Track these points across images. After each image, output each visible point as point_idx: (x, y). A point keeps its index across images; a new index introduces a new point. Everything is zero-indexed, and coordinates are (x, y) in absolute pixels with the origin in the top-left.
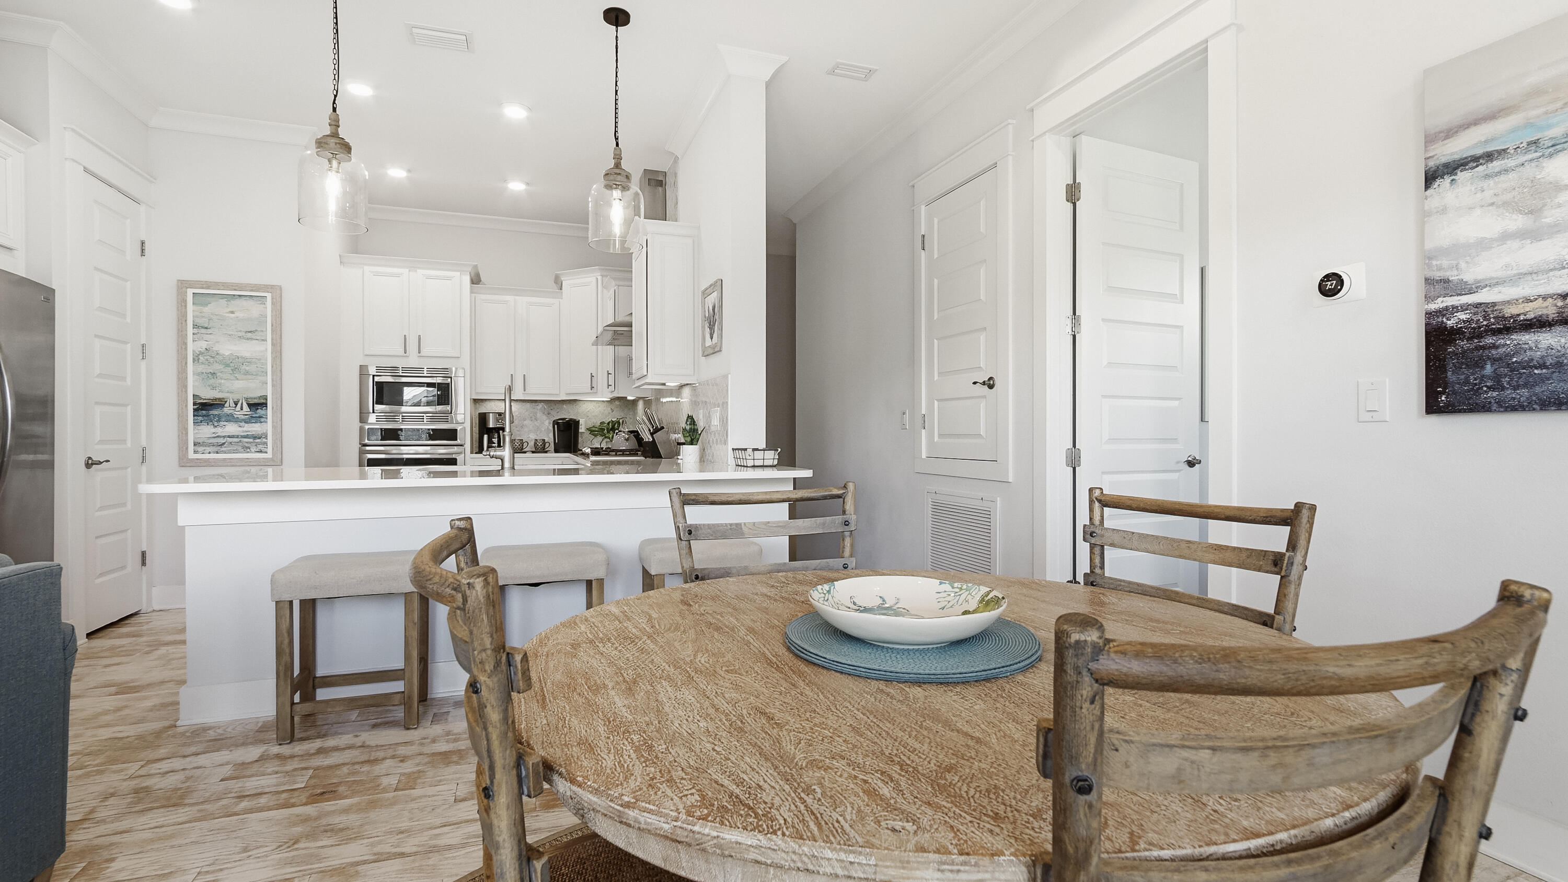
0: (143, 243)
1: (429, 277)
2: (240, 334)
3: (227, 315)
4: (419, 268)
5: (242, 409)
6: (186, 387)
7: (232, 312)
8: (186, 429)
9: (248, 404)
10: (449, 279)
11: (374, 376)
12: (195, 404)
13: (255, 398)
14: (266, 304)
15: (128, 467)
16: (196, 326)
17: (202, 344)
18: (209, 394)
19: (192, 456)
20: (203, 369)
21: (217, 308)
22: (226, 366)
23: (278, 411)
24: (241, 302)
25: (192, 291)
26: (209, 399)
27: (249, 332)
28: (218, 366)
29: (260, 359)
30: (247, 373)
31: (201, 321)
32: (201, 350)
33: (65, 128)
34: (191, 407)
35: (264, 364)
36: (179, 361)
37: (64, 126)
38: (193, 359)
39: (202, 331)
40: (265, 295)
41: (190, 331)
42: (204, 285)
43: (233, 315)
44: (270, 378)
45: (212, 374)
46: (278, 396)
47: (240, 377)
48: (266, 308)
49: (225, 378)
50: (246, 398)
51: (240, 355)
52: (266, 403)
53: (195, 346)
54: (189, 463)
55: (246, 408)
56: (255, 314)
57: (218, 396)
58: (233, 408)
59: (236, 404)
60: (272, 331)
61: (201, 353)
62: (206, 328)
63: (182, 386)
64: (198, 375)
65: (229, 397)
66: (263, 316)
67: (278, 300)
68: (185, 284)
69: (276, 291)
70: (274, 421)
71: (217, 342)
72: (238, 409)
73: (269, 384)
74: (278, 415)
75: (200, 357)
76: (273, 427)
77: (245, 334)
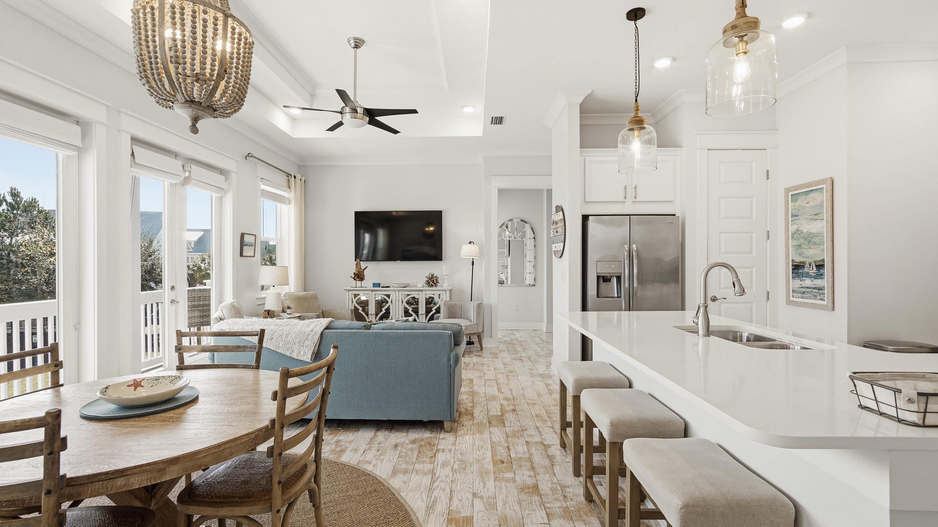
0: (768, 171)
3: (805, 205)
5: (813, 269)
6: (789, 258)
7: (808, 203)
8: (789, 282)
9: (815, 265)
12: (793, 265)
13: (819, 261)
14: (823, 193)
15: (753, 303)
16: (793, 216)
17: (795, 227)
18: (798, 259)
19: (792, 299)
20: (795, 243)
21: (801, 202)
22: (806, 240)
23: (830, 270)
24: (812, 195)
25: (790, 194)
26: (799, 263)
27: (816, 215)
28: (802, 241)
29: (821, 234)
30: (815, 244)
31: (795, 212)
32: (795, 231)
33: (696, 135)
34: (791, 268)
35: (823, 236)
36: (786, 239)
37: (695, 134)
38: (792, 236)
39: (795, 218)
40: (824, 186)
41: (790, 219)
42: (796, 188)
43: (808, 205)
44: (826, 246)
45: (800, 246)
46: (830, 260)
47: (812, 247)
48: (823, 196)
49: (805, 248)
50: (815, 262)
51: (811, 232)
52: (824, 265)
53: (792, 229)
54: (789, 302)
55: (815, 268)
56: (818, 201)
57: (803, 260)
58: (809, 268)
59: (810, 266)
60: (826, 212)
61: (795, 233)
62: (797, 216)
63: (787, 255)
64: (794, 246)
65: (808, 261)
66: (822, 202)
67: (830, 188)
68: (787, 190)
69: (829, 182)
70: (828, 278)
71: (802, 224)
72: (811, 269)
73: (825, 251)
74: (831, 274)
75: (795, 235)
76: (828, 282)
77: (813, 217)
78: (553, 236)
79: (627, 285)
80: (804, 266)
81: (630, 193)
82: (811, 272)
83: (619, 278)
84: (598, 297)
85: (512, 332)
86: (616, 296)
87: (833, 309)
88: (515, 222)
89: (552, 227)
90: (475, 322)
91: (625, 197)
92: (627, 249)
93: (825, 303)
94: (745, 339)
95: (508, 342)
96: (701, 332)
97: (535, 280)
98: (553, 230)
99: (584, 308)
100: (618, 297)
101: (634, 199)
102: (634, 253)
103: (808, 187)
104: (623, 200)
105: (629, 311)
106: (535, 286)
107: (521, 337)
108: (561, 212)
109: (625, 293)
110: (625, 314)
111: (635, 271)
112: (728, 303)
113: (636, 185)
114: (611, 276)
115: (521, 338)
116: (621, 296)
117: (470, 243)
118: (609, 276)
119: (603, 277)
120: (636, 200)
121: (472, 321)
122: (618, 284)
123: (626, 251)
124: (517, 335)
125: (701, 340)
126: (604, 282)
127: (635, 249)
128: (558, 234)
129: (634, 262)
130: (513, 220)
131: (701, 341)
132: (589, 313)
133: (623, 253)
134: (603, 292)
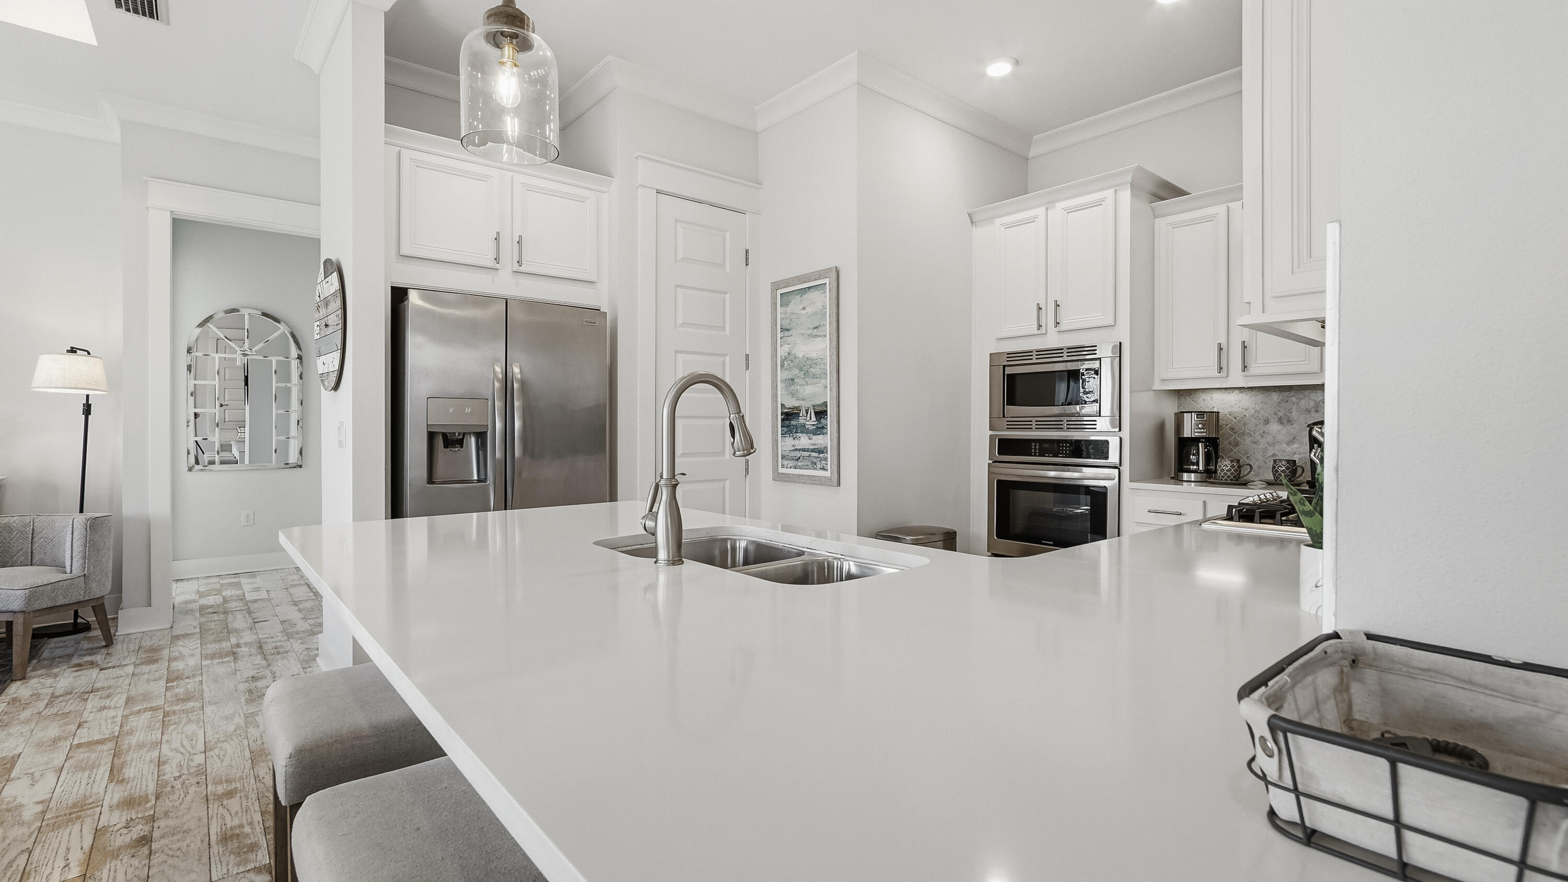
0: (747, 252)
1: (1069, 211)
2: (810, 332)
3: (800, 312)
4: (1057, 201)
5: (811, 419)
6: (777, 400)
7: (804, 308)
8: (777, 441)
9: (815, 412)
10: (1098, 204)
11: (1004, 366)
12: (782, 414)
13: (819, 405)
14: (826, 293)
15: (725, 480)
16: (783, 330)
17: (786, 348)
18: (791, 403)
19: (781, 470)
20: (787, 375)
21: (795, 305)
22: (801, 369)
23: (835, 420)
24: (810, 295)
25: (780, 292)
26: (791, 409)
27: (816, 328)
28: (796, 371)
29: (822, 359)
30: (814, 376)
31: (786, 324)
32: (786, 354)
33: (637, 158)
34: (780, 417)
35: (825, 364)
36: (772, 369)
37: (636, 156)
38: (781, 365)
39: (786, 333)
40: (827, 281)
41: (779, 335)
42: (787, 283)
43: (804, 312)
44: (829, 380)
45: (793, 380)
46: (835, 402)
47: (810, 381)
48: (826, 297)
49: (800, 383)
50: (814, 406)
51: (809, 356)
52: (826, 411)
53: (782, 351)
54: (778, 477)
55: (813, 418)
56: (819, 306)
57: (796, 404)
58: (805, 418)
59: (807, 413)
60: (830, 324)
61: (786, 358)
62: (788, 330)
63: (775, 396)
64: (784, 381)
65: (804, 405)
66: (824, 307)
67: (835, 284)
68: (775, 286)
69: (834, 275)
70: (832, 432)
71: (795, 344)
72: (808, 419)
73: (828, 388)
74: (835, 425)
75: (785, 363)
76: (831, 440)
77: (812, 332)
78: (318, 337)
79: (499, 454)
80: (799, 414)
81: (508, 251)
82: (807, 423)
83: (481, 436)
84: (431, 480)
85: (234, 580)
86: (475, 478)
87: (839, 484)
88: (247, 317)
89: (317, 316)
90: (76, 572)
91: (497, 260)
92: (500, 376)
93: (827, 474)
94: (740, 556)
95: (210, 610)
96: (662, 555)
97: (301, 453)
98: (318, 323)
99: (396, 510)
100: (479, 481)
101: (516, 267)
102: (515, 385)
103: (805, 282)
104: (491, 263)
105: (506, 509)
106: (300, 466)
107: (257, 589)
108: (335, 275)
109: (495, 471)
110: (494, 517)
111: (518, 424)
112: (691, 482)
113: (520, 237)
114: (464, 434)
115: (254, 594)
116: (486, 479)
117: (73, 350)
118: (459, 434)
119: (444, 435)
120: (522, 269)
121: (68, 570)
122: (481, 452)
123: (498, 380)
124: (247, 585)
125: (663, 575)
126: (446, 446)
127: (519, 376)
128: (330, 330)
129: (516, 404)
130: (238, 311)
131: (662, 578)
132: (409, 522)
133: (492, 385)
134: (441, 470)
